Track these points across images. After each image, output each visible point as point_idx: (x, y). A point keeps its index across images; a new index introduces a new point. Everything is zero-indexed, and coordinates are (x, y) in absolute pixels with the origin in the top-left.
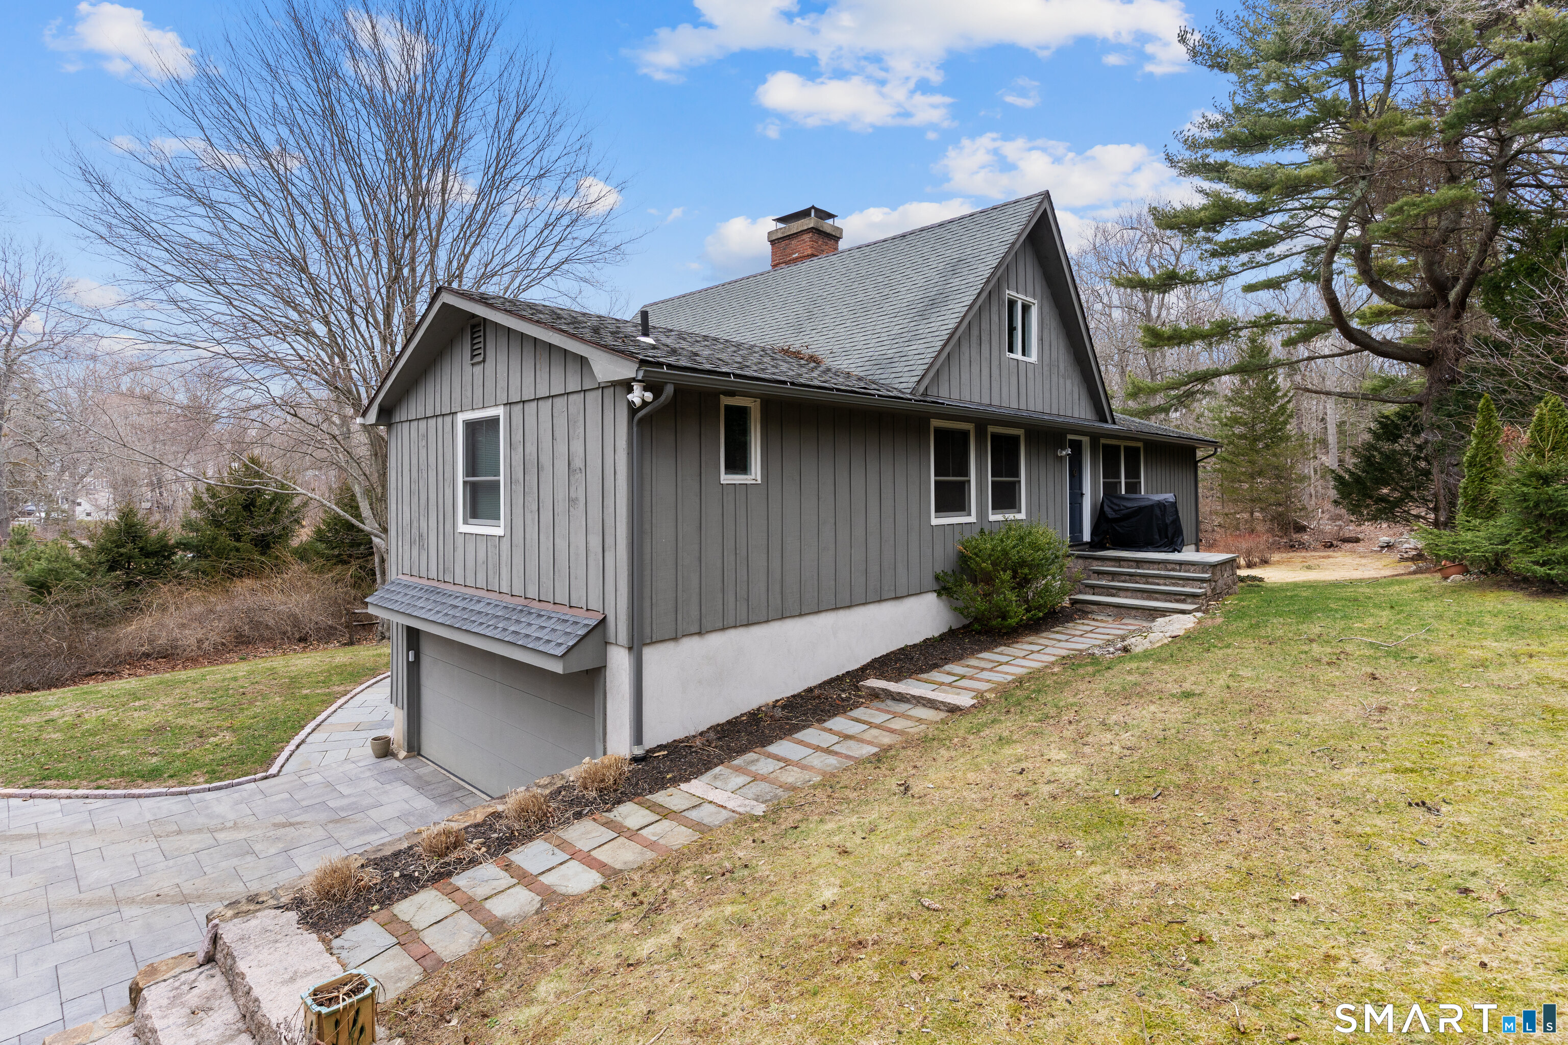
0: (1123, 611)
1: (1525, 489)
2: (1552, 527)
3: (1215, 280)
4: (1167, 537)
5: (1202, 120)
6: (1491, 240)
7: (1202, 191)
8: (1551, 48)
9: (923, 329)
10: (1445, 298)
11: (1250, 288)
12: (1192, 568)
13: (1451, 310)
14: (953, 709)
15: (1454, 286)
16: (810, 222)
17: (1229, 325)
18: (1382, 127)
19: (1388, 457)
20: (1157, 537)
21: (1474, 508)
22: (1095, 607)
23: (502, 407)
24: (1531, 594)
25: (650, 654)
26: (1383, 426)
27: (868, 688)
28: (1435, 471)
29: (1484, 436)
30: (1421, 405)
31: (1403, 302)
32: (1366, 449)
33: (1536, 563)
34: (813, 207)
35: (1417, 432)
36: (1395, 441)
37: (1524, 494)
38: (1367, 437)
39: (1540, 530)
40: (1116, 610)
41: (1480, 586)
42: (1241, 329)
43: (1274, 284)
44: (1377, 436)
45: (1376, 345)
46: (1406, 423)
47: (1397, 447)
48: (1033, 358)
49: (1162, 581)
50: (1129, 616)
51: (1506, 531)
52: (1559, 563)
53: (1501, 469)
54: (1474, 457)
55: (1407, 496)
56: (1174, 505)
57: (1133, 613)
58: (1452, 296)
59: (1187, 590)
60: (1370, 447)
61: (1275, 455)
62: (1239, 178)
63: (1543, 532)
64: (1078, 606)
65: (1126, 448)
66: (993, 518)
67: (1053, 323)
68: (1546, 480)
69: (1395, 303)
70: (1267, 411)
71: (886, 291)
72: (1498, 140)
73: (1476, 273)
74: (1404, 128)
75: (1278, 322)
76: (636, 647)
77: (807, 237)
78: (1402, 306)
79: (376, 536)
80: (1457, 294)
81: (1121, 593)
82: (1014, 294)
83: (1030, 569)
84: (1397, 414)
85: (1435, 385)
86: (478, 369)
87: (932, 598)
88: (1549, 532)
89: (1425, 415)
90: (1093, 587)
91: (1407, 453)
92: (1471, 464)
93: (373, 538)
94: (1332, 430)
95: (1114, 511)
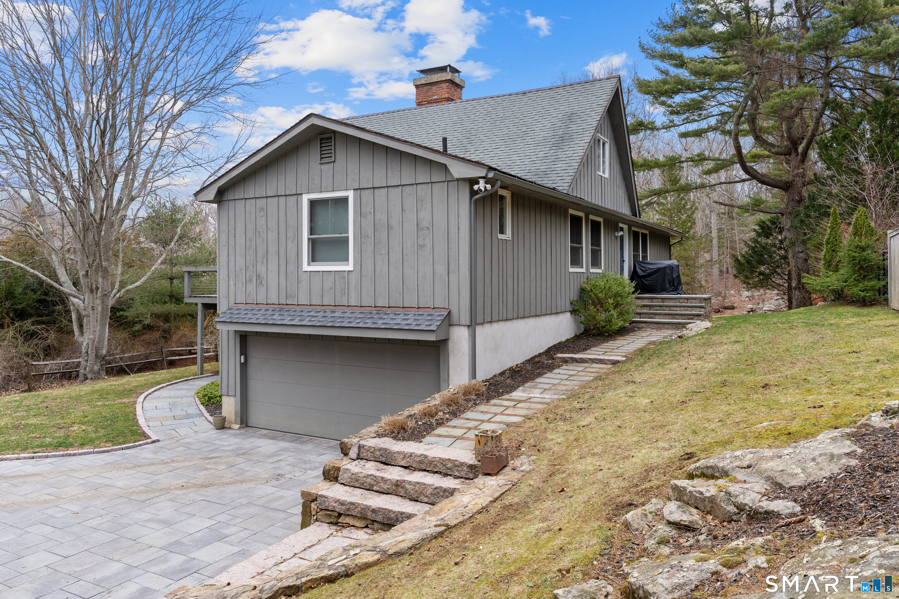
0: (660, 326)
1: (854, 254)
2: (866, 274)
3: (666, 128)
4: (674, 286)
5: (658, 22)
6: (821, 117)
7: (658, 69)
8: (854, 12)
9: (561, 155)
10: (796, 149)
11: (684, 135)
12: (694, 301)
13: (799, 157)
14: (615, 363)
15: (801, 143)
16: (448, 76)
17: (677, 159)
18: (769, 45)
19: (764, 248)
20: (668, 286)
21: (829, 266)
22: (644, 325)
23: (352, 191)
24: (858, 307)
25: (479, 330)
26: (762, 228)
27: (560, 358)
28: (790, 256)
29: (833, 228)
30: (782, 215)
31: (774, 150)
32: (753, 242)
33: (861, 291)
34: (449, 65)
35: (780, 232)
36: (768, 238)
37: (854, 257)
38: (753, 234)
39: (860, 275)
40: (656, 326)
41: (832, 306)
42: (683, 162)
43: (698, 134)
44: (759, 235)
45: (760, 176)
46: (774, 226)
47: (769, 241)
48: (607, 175)
49: (678, 309)
50: (664, 328)
51: (845, 277)
52: (870, 290)
53: (841, 245)
54: (828, 239)
55: (774, 272)
56: (678, 266)
57: (667, 326)
58: (800, 149)
59: (693, 312)
60: (755, 241)
61: (685, 250)
62: (693, 68)
63: (862, 276)
64: (634, 325)
65: (642, 233)
66: (592, 270)
67: (615, 155)
68: (863, 249)
69: (769, 151)
70: (680, 219)
71: (524, 129)
72: (825, 58)
73: (813, 135)
74: (781, 47)
75: (705, 159)
76: (472, 326)
77: (444, 85)
78: (773, 153)
79: (75, 297)
80: (803, 148)
81: (657, 317)
82: (600, 136)
83: (622, 298)
84: (770, 221)
85: (791, 203)
86: (325, 167)
87: (568, 314)
88: (864, 276)
89: (786, 222)
90: (640, 314)
91: (774, 245)
92: (828, 243)
93: (72, 298)
94: (714, 234)
95: (643, 271)
